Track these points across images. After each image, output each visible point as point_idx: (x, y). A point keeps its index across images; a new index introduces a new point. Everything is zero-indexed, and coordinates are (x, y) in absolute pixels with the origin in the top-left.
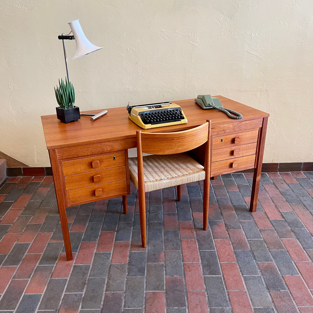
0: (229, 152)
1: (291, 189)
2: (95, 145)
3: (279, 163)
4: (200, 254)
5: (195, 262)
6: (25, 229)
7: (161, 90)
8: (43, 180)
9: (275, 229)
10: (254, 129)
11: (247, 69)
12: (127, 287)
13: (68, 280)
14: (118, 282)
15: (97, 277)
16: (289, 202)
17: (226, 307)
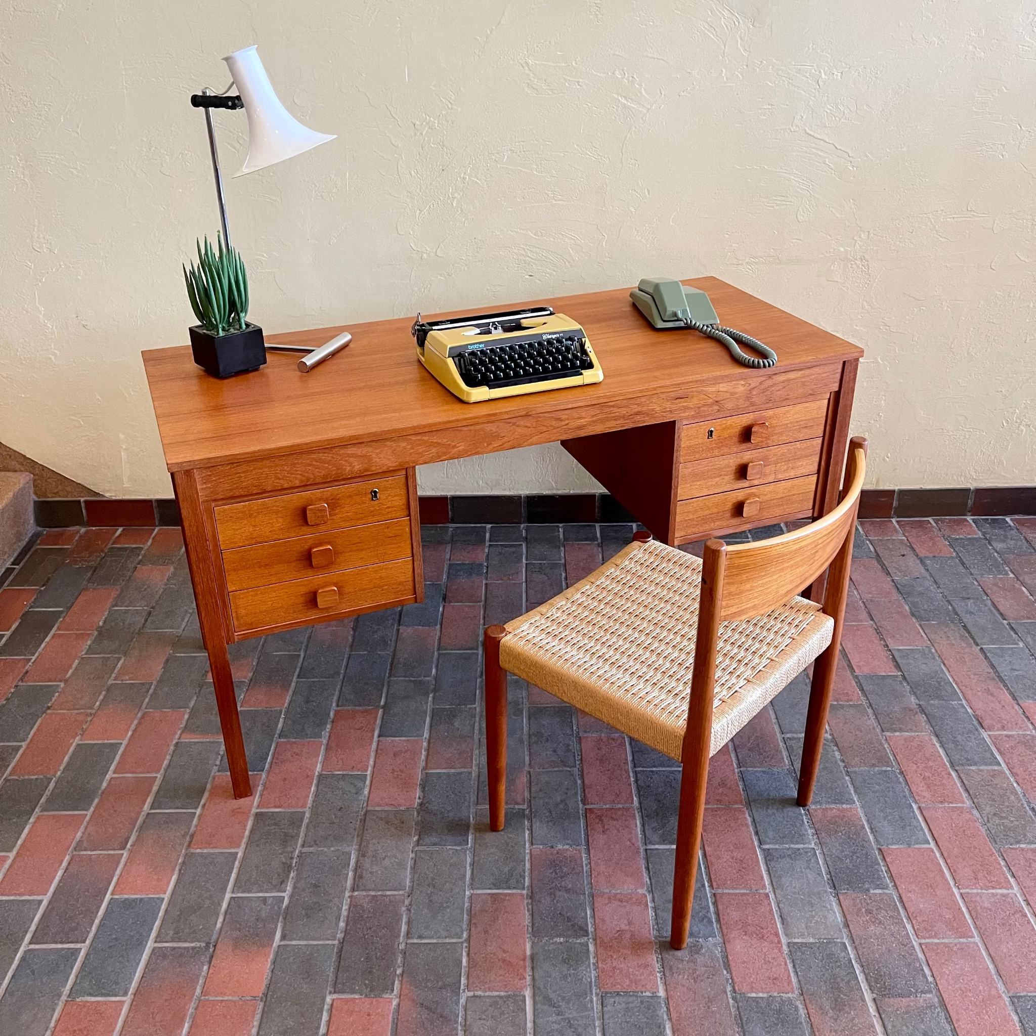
0: (734, 468)
1: (931, 576)
2: (313, 456)
3: (896, 488)
4: (636, 781)
5: (619, 803)
6: (101, 697)
7: (522, 258)
8: (150, 541)
9: (870, 705)
10: (811, 398)
11: (801, 188)
12: (416, 878)
13: (240, 855)
14: (387, 862)
15: (326, 849)
16: (919, 618)
17: (706, 938)
